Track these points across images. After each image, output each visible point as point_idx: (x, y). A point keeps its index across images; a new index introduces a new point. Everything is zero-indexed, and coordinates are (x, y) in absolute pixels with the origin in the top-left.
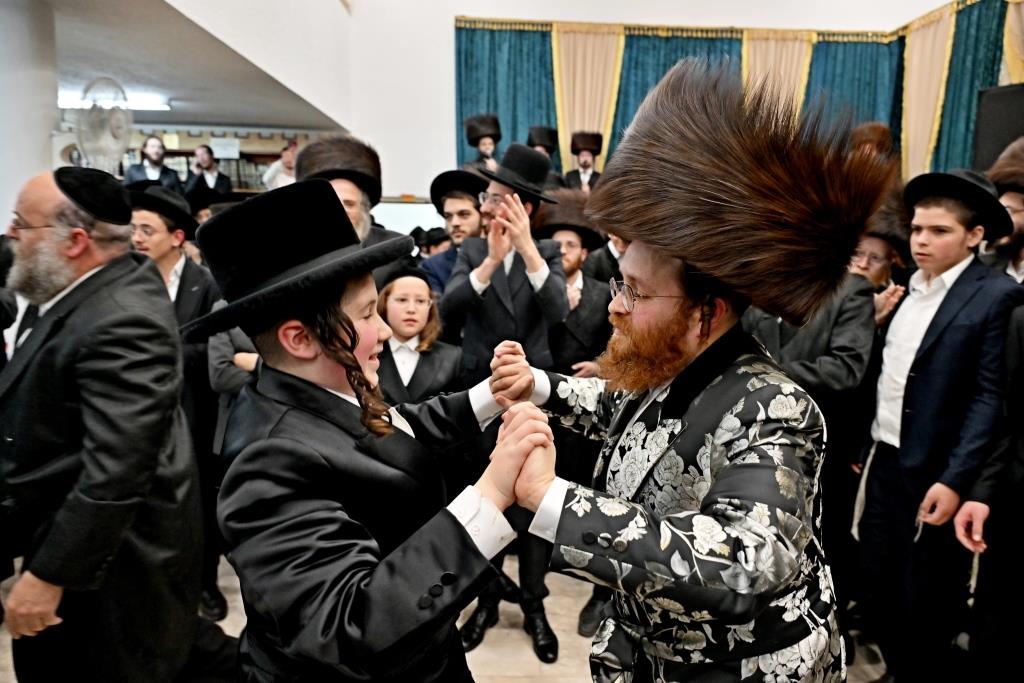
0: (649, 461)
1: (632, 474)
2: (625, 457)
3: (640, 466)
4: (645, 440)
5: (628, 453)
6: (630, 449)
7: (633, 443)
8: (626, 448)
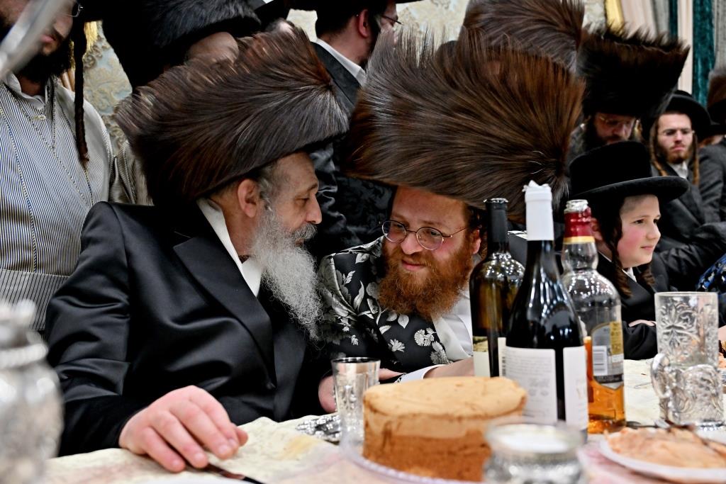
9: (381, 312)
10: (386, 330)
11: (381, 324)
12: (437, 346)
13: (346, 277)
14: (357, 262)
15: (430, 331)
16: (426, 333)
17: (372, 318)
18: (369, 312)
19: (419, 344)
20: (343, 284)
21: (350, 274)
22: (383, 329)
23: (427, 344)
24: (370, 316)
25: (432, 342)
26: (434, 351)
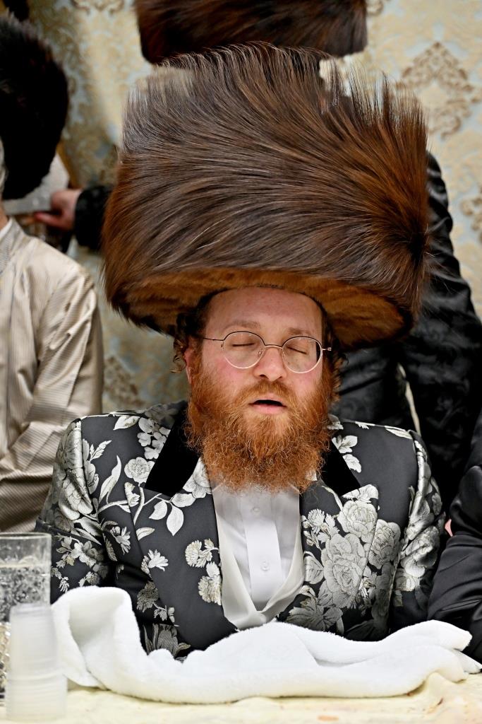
0: (363, 543)
1: (344, 574)
2: (322, 559)
3: (351, 557)
4: (338, 525)
5: (323, 552)
6: (323, 545)
7: (323, 537)
8: (318, 546)
9: (142, 504)
10: (145, 534)
11: (141, 524)
12: (212, 569)
13: (95, 449)
14: (116, 428)
15: (209, 545)
16: (203, 548)
17: (129, 511)
18: (125, 502)
19: (190, 563)
20: (88, 459)
21: (103, 446)
22: (142, 533)
23: (200, 564)
24: (126, 509)
25: (207, 562)
26: (207, 575)
